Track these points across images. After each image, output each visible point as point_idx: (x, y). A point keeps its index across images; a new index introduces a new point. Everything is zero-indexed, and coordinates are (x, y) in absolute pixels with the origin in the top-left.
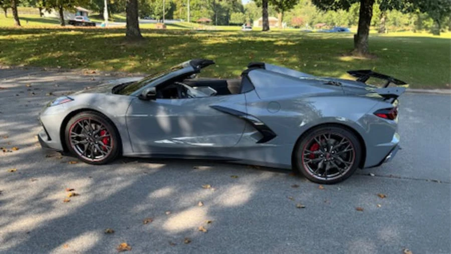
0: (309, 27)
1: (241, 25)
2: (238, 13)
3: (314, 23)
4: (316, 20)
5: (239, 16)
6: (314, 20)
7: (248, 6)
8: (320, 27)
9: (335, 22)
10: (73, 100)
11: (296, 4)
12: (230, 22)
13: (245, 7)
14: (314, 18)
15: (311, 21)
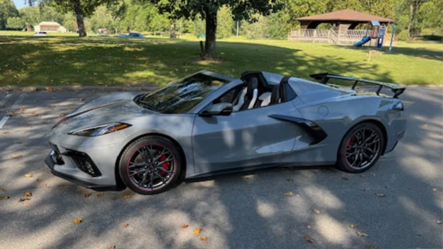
0: (91, 32)
1: (20, 30)
2: (14, 18)
3: (95, 28)
4: (97, 26)
5: (17, 21)
6: (95, 25)
7: (24, 11)
8: (102, 32)
9: (114, 27)
10: (129, 125)
11: (94, 11)
12: (7, 26)
13: (20, 12)
14: (95, 23)
15: (93, 26)
